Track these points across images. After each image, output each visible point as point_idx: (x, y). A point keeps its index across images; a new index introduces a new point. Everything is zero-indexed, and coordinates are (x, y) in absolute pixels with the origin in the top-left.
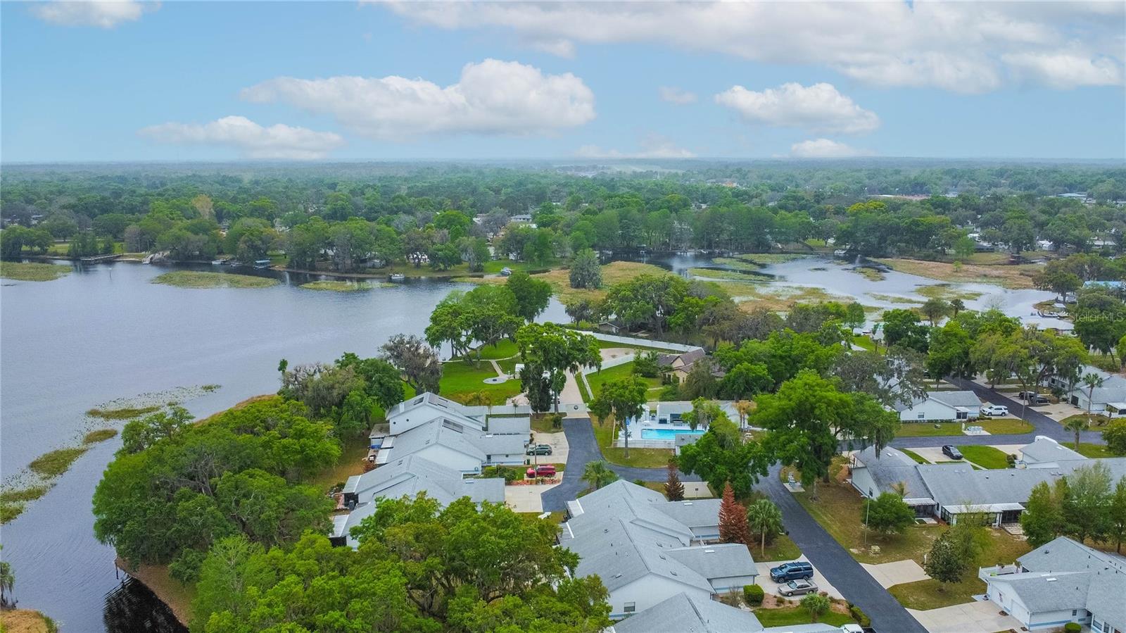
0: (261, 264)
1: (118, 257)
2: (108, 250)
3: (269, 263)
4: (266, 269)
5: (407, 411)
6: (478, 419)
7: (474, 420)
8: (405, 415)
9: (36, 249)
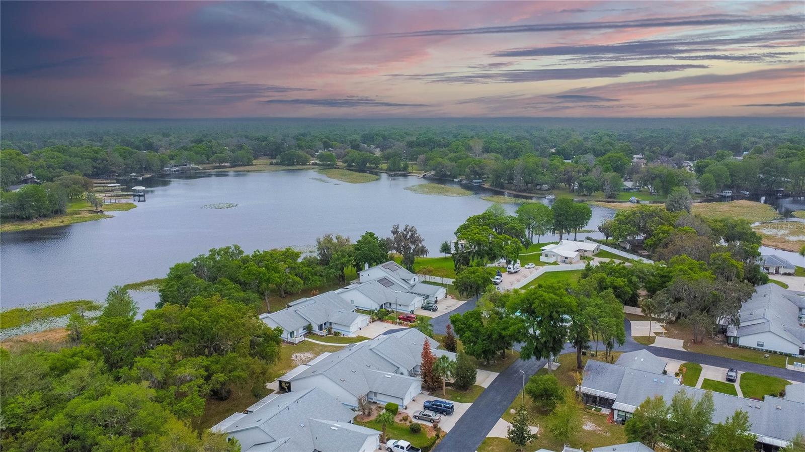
0: (476, 183)
1: (410, 173)
2: (405, 168)
3: (481, 182)
4: (479, 186)
5: (368, 270)
6: (408, 282)
7: (406, 282)
8: (368, 271)
9: (373, 166)
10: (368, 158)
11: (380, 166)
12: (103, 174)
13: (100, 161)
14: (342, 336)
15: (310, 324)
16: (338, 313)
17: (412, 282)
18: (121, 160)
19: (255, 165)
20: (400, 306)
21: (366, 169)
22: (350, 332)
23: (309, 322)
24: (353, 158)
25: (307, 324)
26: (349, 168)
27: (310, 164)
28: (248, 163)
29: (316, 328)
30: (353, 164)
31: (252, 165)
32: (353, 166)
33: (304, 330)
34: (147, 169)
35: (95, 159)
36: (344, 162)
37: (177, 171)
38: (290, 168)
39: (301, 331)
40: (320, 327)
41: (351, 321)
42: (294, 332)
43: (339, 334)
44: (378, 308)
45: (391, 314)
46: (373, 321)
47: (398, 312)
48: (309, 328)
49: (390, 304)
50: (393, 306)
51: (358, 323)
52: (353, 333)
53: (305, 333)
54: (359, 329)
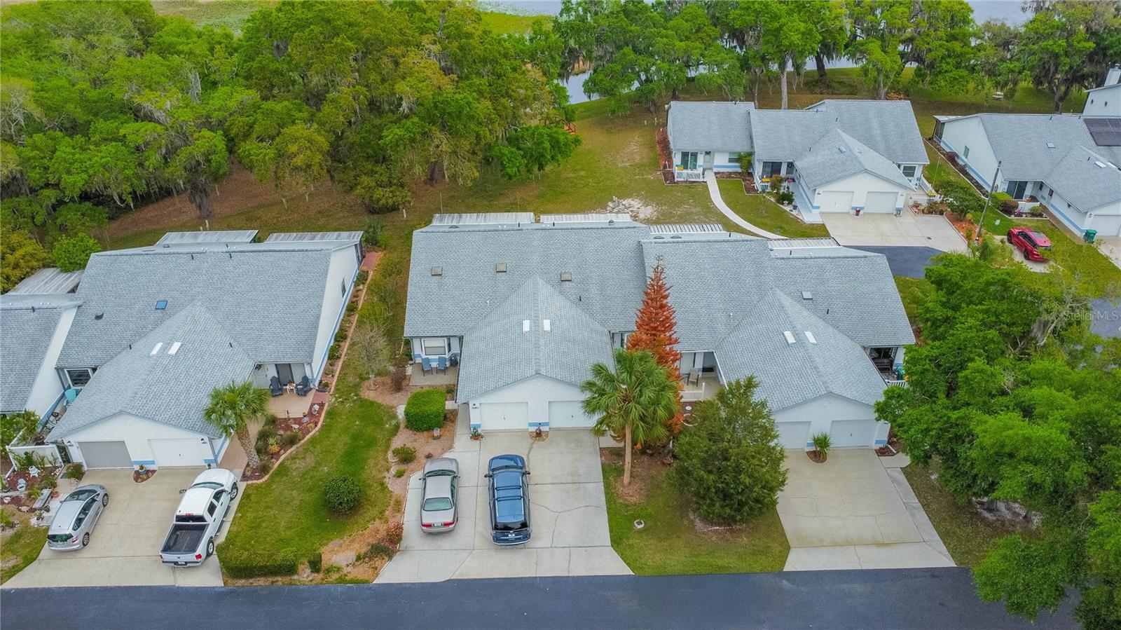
14: (789, 209)
15: (751, 154)
16: (835, 151)
23: (752, 148)
25: (743, 148)
29: (758, 169)
33: (731, 160)
39: (722, 162)
40: (773, 168)
41: (827, 179)
42: (695, 155)
43: (786, 202)
44: (1002, 188)
45: (1020, 215)
46: (932, 209)
47: (1055, 218)
48: (745, 160)
49: (1051, 193)
50: (1055, 200)
51: (853, 192)
52: (822, 214)
53: (730, 170)
54: (855, 212)
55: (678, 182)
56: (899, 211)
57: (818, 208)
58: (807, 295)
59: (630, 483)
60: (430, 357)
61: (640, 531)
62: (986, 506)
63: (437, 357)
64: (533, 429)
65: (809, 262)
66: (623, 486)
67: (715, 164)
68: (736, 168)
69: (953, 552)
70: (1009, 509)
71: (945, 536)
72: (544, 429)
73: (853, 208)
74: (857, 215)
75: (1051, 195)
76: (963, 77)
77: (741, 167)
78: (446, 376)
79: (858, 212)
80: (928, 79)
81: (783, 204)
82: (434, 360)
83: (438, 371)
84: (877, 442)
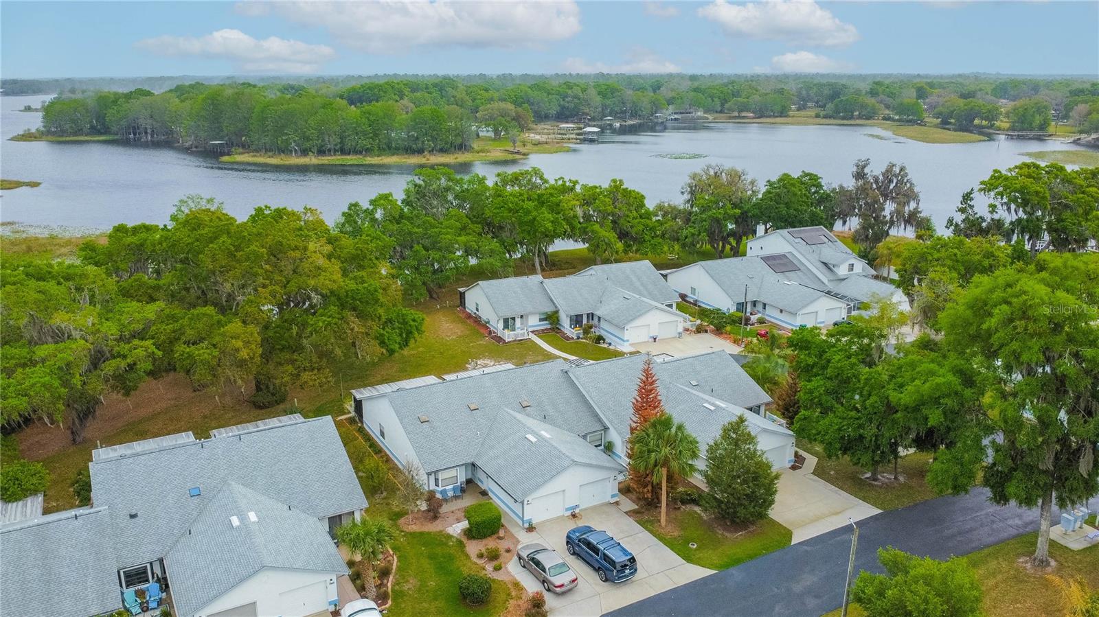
1: (1050, 135)
2: (1043, 127)
5: (762, 237)
6: (834, 269)
7: (830, 269)
8: (761, 240)
9: (984, 123)
10: (977, 108)
11: (997, 123)
12: (572, 116)
13: (570, 99)
14: (605, 346)
15: (557, 312)
16: (622, 299)
17: (842, 271)
18: (598, 99)
19: (793, 116)
20: (781, 311)
21: (971, 128)
22: (623, 341)
23: (556, 307)
24: (952, 109)
25: (549, 309)
26: (945, 124)
27: (878, 119)
28: (782, 113)
29: (566, 323)
30: (952, 121)
31: (787, 116)
32: (950, 123)
33: (541, 320)
34: (634, 114)
35: (564, 97)
36: (937, 116)
37: (676, 119)
38: (845, 122)
39: (534, 322)
40: (577, 320)
41: (631, 318)
42: (514, 319)
43: (602, 341)
44: (733, 309)
45: (753, 324)
46: (699, 330)
47: (775, 324)
48: (552, 318)
49: (765, 305)
50: (769, 311)
51: (649, 325)
52: (631, 345)
53: (542, 328)
54: (653, 340)
55: (508, 342)
56: (680, 334)
57: (628, 341)
58: (694, 383)
59: (666, 526)
60: (447, 488)
61: (696, 550)
62: (872, 479)
63: (452, 487)
64: (569, 513)
65: (683, 362)
66: (663, 529)
67: (530, 325)
68: (545, 325)
69: (875, 505)
70: (883, 477)
71: (864, 499)
72: (577, 511)
73: (651, 337)
74: (655, 341)
75: (765, 309)
76: (659, 243)
77: (551, 324)
78: (464, 500)
79: (655, 339)
80: (634, 248)
81: (600, 343)
82: (450, 490)
83: (456, 497)
84: (789, 462)
